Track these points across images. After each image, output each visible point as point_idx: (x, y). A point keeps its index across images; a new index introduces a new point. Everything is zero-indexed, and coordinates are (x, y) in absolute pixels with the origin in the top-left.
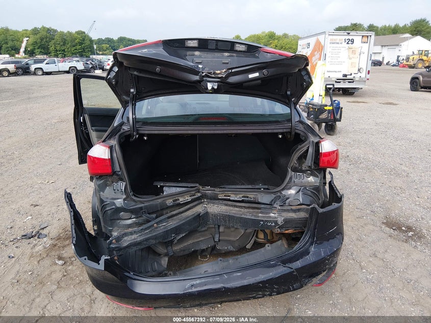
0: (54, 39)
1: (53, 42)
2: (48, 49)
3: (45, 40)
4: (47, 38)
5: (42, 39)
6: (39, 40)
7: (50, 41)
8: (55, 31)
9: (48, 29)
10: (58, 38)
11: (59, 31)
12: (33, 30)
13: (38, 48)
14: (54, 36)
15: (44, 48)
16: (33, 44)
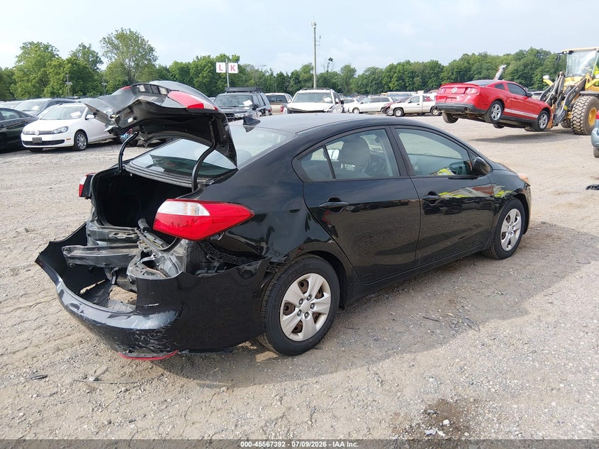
0: (542, 65)
1: (540, 68)
2: (531, 78)
3: (529, 67)
4: (533, 63)
5: (526, 66)
6: (522, 67)
7: (537, 68)
8: (547, 53)
9: (538, 52)
10: (548, 63)
11: (553, 53)
12: (517, 54)
13: (518, 78)
14: (544, 60)
15: (525, 78)
16: (512, 73)
